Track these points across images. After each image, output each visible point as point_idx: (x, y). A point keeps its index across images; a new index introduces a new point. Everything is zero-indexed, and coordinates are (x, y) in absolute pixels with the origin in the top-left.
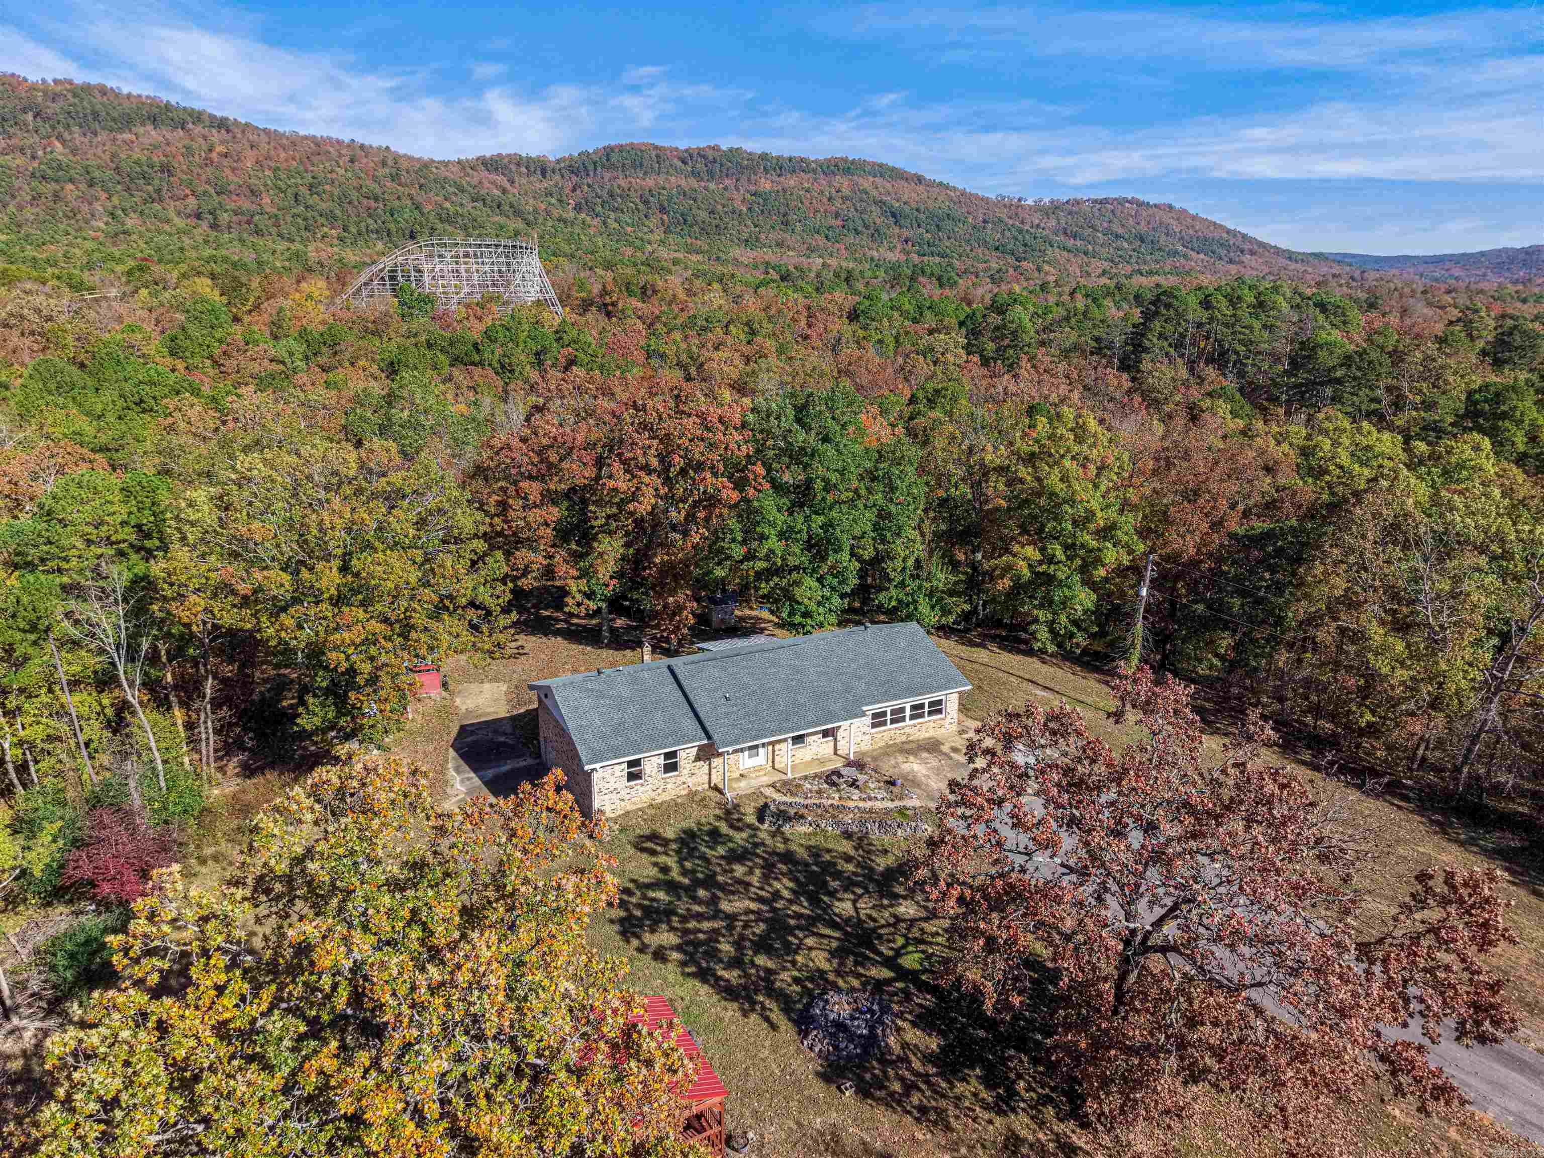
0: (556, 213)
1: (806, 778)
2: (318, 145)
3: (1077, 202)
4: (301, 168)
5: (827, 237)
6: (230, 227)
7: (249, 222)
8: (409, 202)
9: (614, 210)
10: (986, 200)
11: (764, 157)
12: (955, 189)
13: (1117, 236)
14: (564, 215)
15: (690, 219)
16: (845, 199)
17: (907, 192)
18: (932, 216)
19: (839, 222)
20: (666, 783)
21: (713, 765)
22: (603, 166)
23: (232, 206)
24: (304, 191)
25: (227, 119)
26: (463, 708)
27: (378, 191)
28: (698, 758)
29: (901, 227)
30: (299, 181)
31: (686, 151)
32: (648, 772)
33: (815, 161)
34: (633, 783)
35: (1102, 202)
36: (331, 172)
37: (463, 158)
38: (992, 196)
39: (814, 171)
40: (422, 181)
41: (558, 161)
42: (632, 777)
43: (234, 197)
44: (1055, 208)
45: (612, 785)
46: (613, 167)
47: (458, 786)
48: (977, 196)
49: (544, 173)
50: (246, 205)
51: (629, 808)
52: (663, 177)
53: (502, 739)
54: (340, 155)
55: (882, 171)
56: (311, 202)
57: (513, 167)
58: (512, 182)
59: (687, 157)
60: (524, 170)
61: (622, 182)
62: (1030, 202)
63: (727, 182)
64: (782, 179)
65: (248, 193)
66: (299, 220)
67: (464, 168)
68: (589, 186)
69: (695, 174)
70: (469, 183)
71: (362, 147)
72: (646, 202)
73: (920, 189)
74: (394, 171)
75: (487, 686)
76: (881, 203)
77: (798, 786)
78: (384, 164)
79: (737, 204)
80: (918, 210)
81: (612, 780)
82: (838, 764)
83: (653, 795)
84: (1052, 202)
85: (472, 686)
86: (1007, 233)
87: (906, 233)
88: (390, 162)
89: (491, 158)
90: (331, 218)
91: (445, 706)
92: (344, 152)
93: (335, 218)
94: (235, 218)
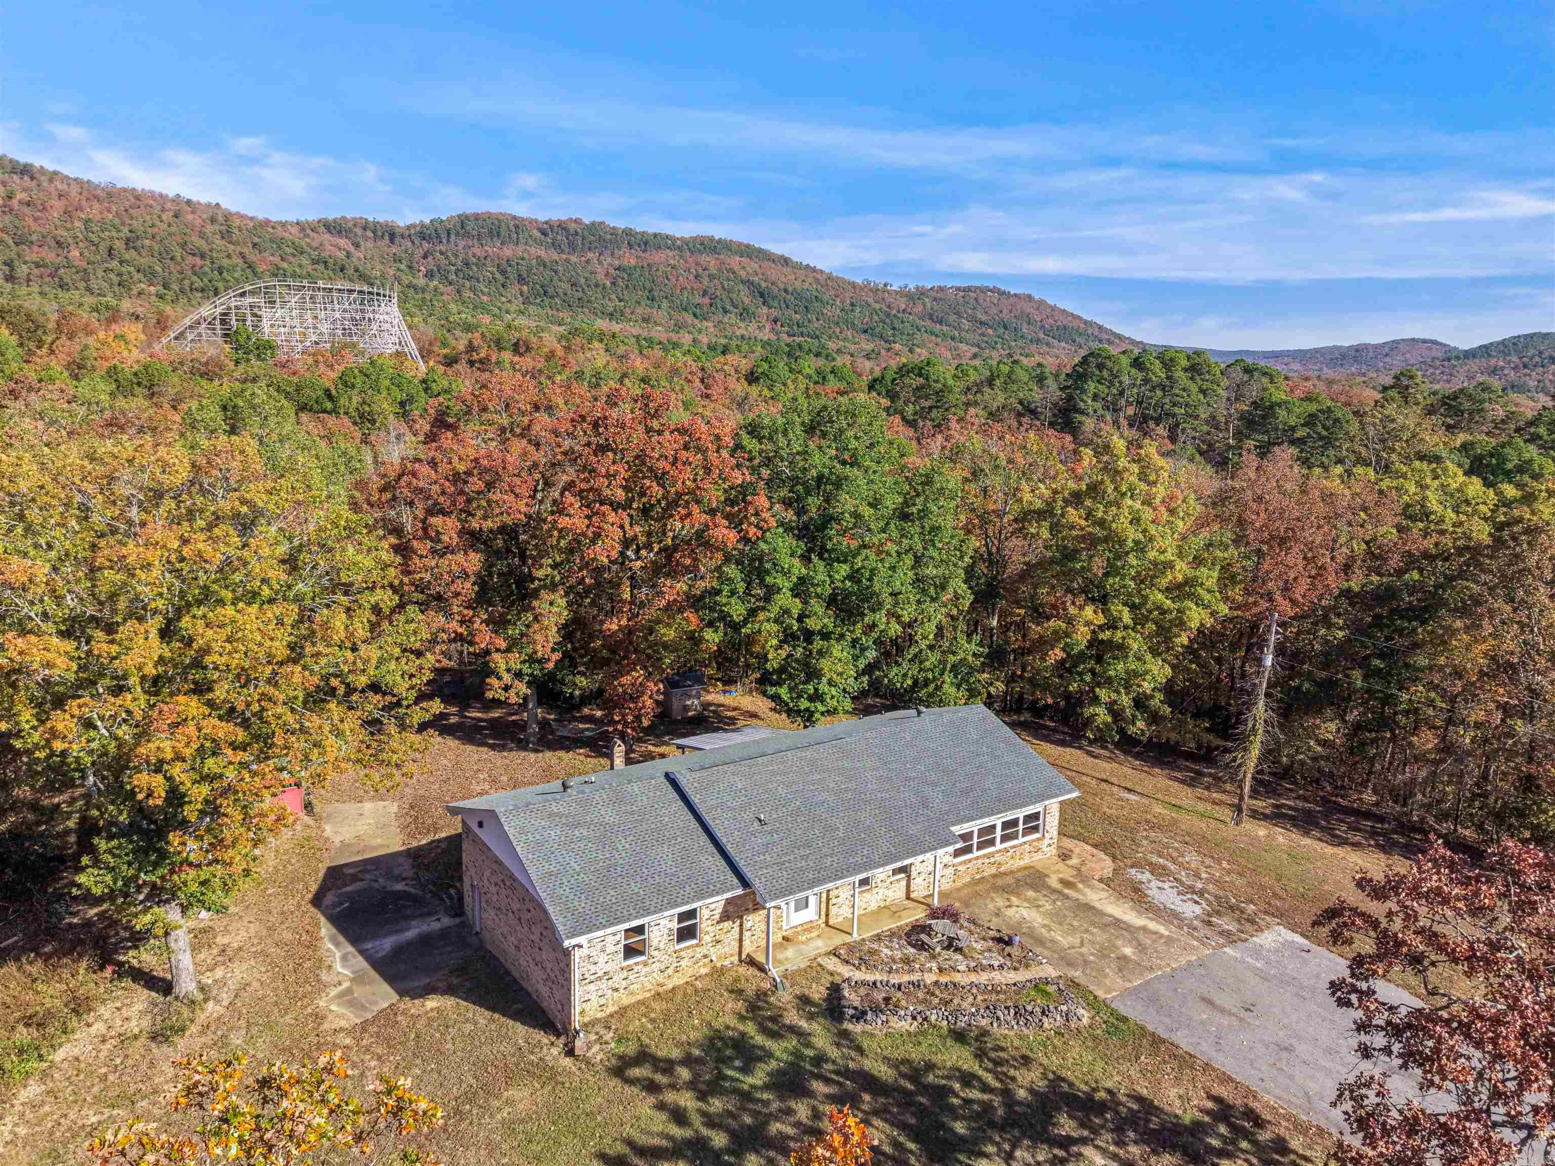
0: (406, 280)
1: (878, 938)
2: (137, 198)
3: (941, 289)
4: (117, 221)
5: (695, 315)
6: (29, 280)
7: (51, 276)
8: (240, 261)
9: (470, 278)
10: (854, 285)
11: (628, 232)
12: (822, 272)
13: (981, 323)
14: (415, 281)
15: (551, 290)
16: (711, 277)
17: (774, 273)
18: (799, 296)
19: (707, 300)
20: (680, 958)
21: (747, 925)
22: (457, 234)
23: (35, 258)
24: (119, 245)
25: (31, 165)
26: (337, 840)
27: (205, 247)
28: (726, 916)
29: (770, 307)
30: (114, 234)
31: (546, 223)
32: (655, 943)
33: (681, 239)
34: (631, 962)
35: (968, 290)
36: (153, 226)
37: (302, 219)
38: (859, 281)
39: (679, 248)
40: (256, 240)
41: (408, 228)
42: (630, 951)
43: (36, 249)
44: (921, 293)
45: (600, 969)
46: (468, 235)
47: (338, 967)
48: (843, 280)
49: (392, 237)
50: (50, 256)
51: (626, 1001)
52: (521, 247)
53: (400, 887)
54: (163, 210)
55: (748, 252)
56: (127, 257)
57: (359, 231)
58: (357, 246)
59: (547, 229)
60: (370, 234)
61: (478, 251)
62: (895, 288)
63: (590, 255)
64: (647, 255)
65: (53, 244)
66: (112, 276)
67: (303, 230)
68: (442, 253)
69: (555, 245)
70: (308, 245)
71: (189, 202)
72: (503, 272)
73: (787, 270)
74: (224, 228)
75: (368, 806)
76: (748, 283)
77: (872, 952)
78: (213, 220)
79: (600, 277)
80: (786, 291)
81: (602, 959)
82: (919, 915)
83: (660, 978)
84: (917, 288)
85: (346, 807)
86: (876, 318)
87: (775, 313)
88: (221, 219)
89: (335, 221)
90: (150, 275)
91: (308, 839)
92: (168, 205)
93: (154, 274)
94: (36, 271)
